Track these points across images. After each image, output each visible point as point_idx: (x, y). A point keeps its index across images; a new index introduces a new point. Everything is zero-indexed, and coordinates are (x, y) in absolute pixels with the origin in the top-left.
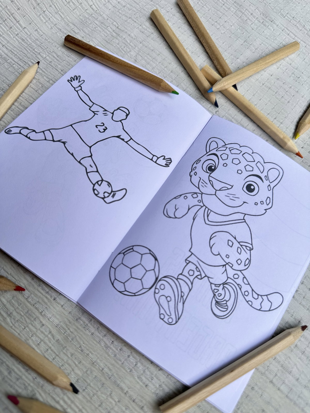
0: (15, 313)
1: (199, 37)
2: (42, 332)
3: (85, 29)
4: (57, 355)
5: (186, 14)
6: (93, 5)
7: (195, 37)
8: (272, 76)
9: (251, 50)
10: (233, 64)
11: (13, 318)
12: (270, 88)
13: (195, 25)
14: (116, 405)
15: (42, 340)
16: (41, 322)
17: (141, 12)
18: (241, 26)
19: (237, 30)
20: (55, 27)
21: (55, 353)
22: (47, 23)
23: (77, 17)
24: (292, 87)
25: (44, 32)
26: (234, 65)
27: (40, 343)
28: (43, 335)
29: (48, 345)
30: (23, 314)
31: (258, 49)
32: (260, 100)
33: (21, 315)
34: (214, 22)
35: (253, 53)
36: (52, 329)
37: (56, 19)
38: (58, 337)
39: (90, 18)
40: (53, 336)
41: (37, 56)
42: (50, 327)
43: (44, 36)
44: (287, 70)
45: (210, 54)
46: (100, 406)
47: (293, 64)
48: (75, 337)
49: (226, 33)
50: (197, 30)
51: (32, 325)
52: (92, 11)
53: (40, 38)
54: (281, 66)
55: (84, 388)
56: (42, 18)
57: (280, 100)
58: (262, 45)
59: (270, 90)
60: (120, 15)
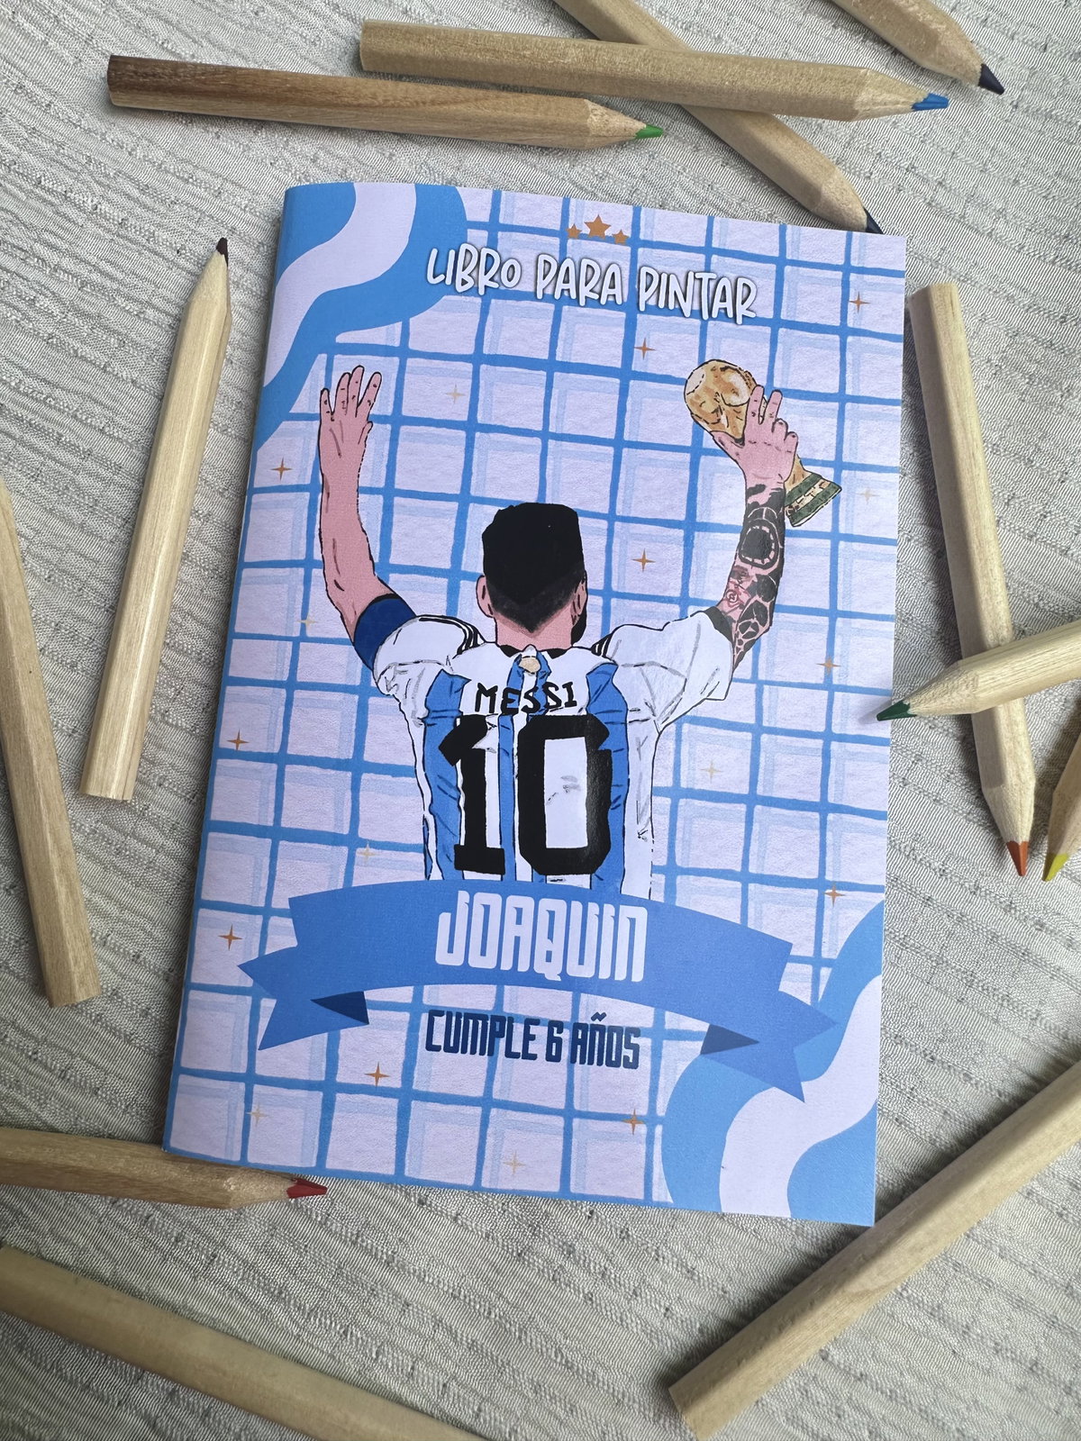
0: (294, 1287)
2: (411, 1330)
11: (294, 1306)
15: (417, 1359)
16: (397, 1296)
22: (51, 43)
25: (55, 87)
27: (413, 1368)
36: (442, 1313)
41: (62, 209)
43: (57, 104)
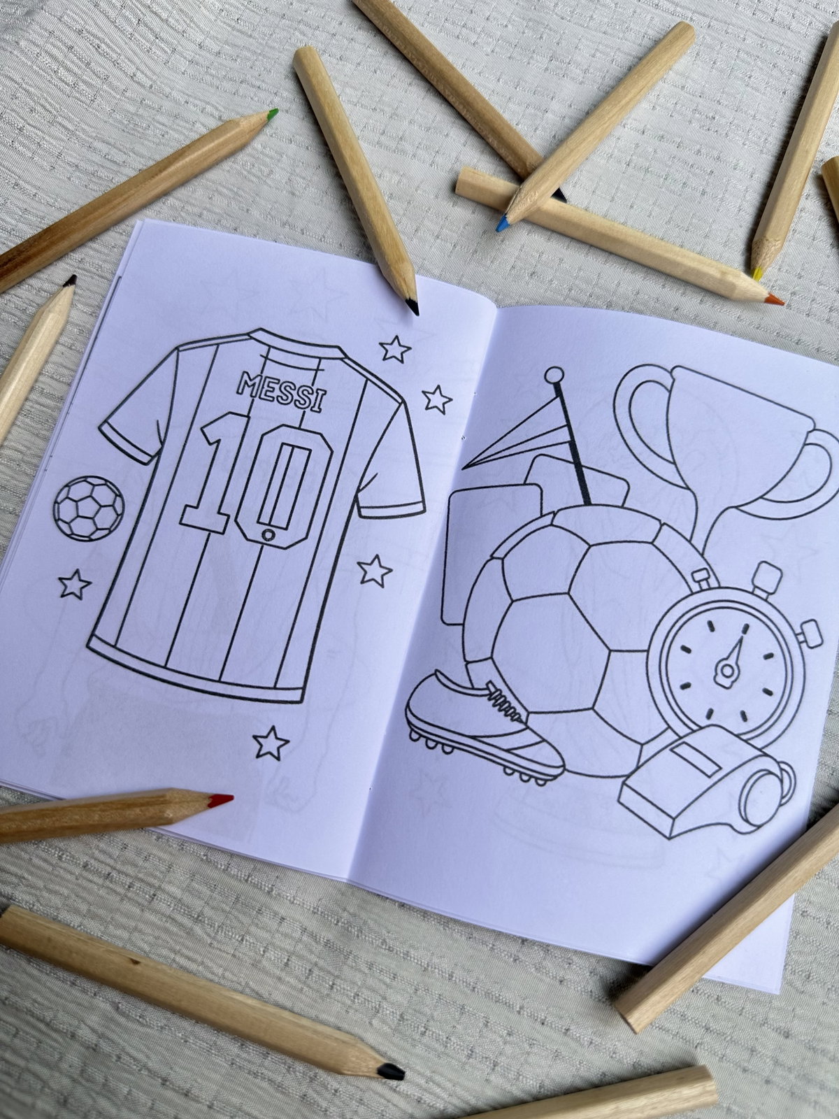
0: (208, 912)
1: (434, 83)
2: (286, 935)
3: (138, 148)
4: (338, 977)
5: (384, 29)
6: (139, 74)
7: (422, 84)
8: (646, 134)
9: (573, 79)
10: (538, 132)
11: (208, 924)
12: (647, 170)
13: (414, 52)
14: (505, 1043)
15: (291, 954)
16: (276, 914)
17: (264, 56)
18: (530, 20)
19: (524, 33)
20: (60, 162)
21: (329, 972)
22: (36, 159)
23: (105, 119)
24: (703, 151)
25: (38, 184)
26: (543, 133)
27: (288, 960)
28: (289, 941)
29: (308, 961)
30: (228, 909)
31: (591, 70)
32: (632, 207)
33: (223, 911)
34: (459, 28)
35: (581, 83)
36: (307, 923)
37: (56, 138)
38: (326, 935)
39: (141, 111)
40: (314, 936)
42: (301, 918)
43: (41, 194)
44: (678, 107)
45: (472, 123)
46: (469, 1056)
47: (689, 84)
48: (365, 923)
49: (497, 49)
50: (424, 67)
51: (257, 925)
52: (142, 90)
53: (35, 204)
54: (662, 100)
55: (423, 1029)
56: (21, 148)
57: (680, 195)
58: (598, 54)
59: (649, 175)
60: (216, 82)
